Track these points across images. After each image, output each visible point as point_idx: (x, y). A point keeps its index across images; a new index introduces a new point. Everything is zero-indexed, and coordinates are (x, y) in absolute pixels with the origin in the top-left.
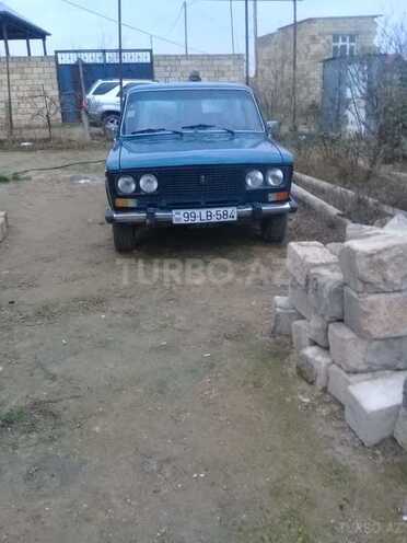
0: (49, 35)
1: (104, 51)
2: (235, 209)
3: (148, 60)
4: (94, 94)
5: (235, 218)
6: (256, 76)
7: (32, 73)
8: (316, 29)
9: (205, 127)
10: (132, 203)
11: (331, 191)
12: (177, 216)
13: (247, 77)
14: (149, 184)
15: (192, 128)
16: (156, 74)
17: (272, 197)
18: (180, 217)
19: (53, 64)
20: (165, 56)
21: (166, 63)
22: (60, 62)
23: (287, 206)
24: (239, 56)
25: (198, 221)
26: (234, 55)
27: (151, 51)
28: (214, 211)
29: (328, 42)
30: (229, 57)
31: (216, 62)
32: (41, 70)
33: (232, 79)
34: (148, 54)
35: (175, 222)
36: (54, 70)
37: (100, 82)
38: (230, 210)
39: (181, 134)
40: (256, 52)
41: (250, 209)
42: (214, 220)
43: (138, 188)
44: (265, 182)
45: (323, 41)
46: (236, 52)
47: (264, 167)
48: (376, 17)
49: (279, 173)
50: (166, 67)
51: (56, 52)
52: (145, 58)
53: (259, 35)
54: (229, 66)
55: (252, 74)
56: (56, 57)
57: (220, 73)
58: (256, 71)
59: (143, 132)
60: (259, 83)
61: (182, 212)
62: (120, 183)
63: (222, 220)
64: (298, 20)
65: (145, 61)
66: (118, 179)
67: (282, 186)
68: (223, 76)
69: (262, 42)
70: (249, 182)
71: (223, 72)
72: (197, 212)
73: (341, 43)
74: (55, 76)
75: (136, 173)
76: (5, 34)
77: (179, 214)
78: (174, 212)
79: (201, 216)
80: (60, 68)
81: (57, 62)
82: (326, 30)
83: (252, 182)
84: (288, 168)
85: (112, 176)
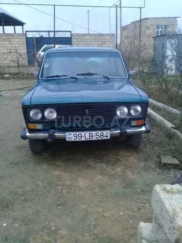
0: (25, 24)
1: (49, 32)
2: (109, 132)
3: (70, 36)
4: (42, 51)
5: (109, 138)
6: (121, 44)
7: (14, 41)
8: (149, 23)
9: (91, 74)
10: (39, 126)
11: (165, 109)
12: (69, 136)
13: (117, 45)
14: (51, 115)
15: (83, 75)
16: (73, 43)
17: (134, 123)
18: (71, 136)
19: (24, 37)
20: (78, 34)
21: (78, 37)
22: (28, 36)
23: (143, 129)
24: (113, 35)
25: (83, 139)
26: (110, 34)
27: (71, 32)
28: (94, 133)
29: (154, 28)
30: (107, 35)
31: (102, 38)
32: (18, 40)
33: (109, 45)
34: (69, 33)
35: (67, 140)
36: (25, 40)
37: (45, 46)
38: (105, 132)
39: (77, 79)
40: (121, 33)
41: (119, 131)
42: (94, 138)
43: (43, 116)
44: (129, 113)
45: (152, 29)
46: (111, 33)
47: (129, 104)
48: (177, 18)
49: (139, 108)
50: (78, 39)
51: (26, 32)
52: (68, 35)
53: (122, 26)
54: (108, 39)
55: (118, 43)
56: (26, 34)
57: (103, 43)
58: (121, 42)
59: (53, 77)
60: (122, 48)
61: (73, 133)
62: (32, 113)
63: (100, 139)
64: (142, 18)
65: (68, 36)
66: (30, 110)
67: (140, 116)
68: (105, 44)
69: (123, 29)
70: (118, 113)
71: (105, 42)
72: (83, 133)
73: (160, 29)
74: (25, 43)
75: (42, 107)
76: (3, 23)
77: (71, 134)
78: (67, 133)
79: (85, 136)
80: (27, 39)
81: (26, 36)
82: (154, 23)
83: (121, 113)
84: (145, 105)
85: (26, 109)
